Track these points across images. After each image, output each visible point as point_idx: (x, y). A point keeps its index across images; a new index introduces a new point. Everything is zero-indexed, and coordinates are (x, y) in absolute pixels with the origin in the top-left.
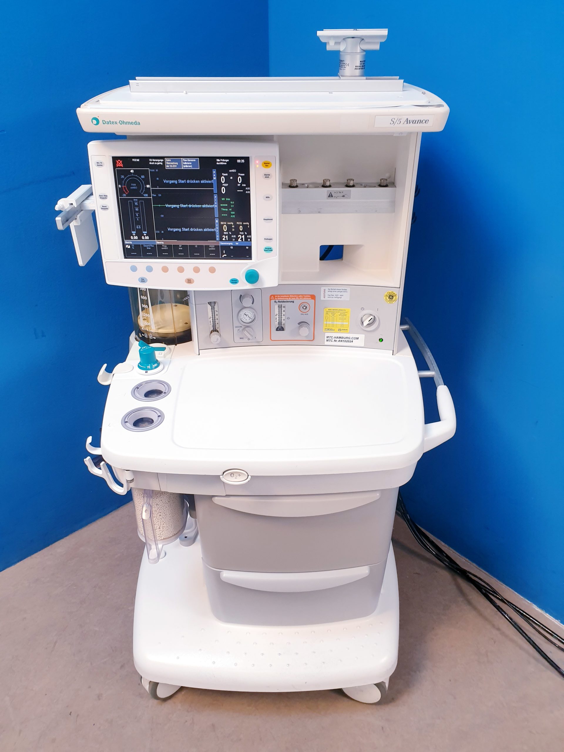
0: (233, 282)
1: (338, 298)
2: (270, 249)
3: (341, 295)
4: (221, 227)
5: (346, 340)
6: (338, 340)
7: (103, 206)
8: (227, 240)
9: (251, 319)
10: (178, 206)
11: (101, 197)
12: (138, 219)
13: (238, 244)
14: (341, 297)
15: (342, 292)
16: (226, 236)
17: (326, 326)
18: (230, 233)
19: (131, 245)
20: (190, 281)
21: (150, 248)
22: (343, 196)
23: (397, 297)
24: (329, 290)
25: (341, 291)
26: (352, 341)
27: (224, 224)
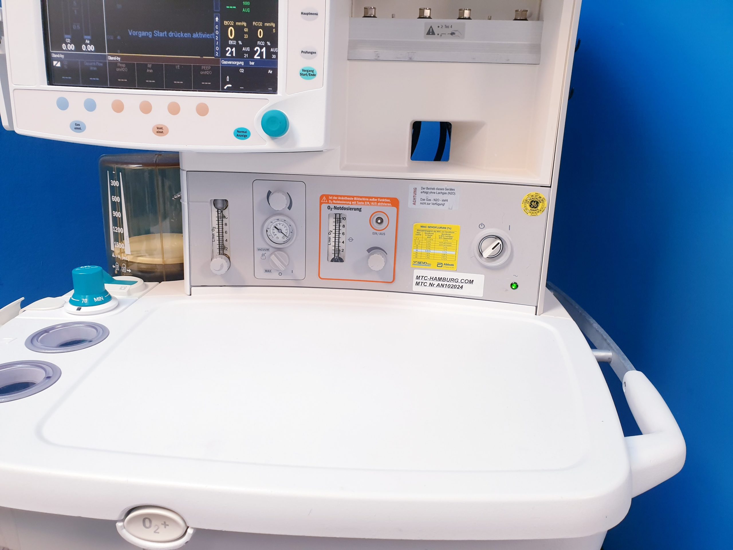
0: (239, 134)
1: (439, 205)
2: (311, 73)
3: (444, 201)
4: (224, 30)
5: (451, 284)
6: (436, 283)
8: (234, 55)
9: (285, 238)
12: (75, 11)
13: (253, 63)
14: (443, 203)
15: (446, 193)
16: (232, 49)
17: (416, 257)
18: (240, 43)
19: (61, 61)
20: (161, 130)
21: (95, 68)
22: (452, 34)
23: (546, 203)
24: (423, 190)
25: (444, 191)
26: (462, 287)
27: (229, 25)
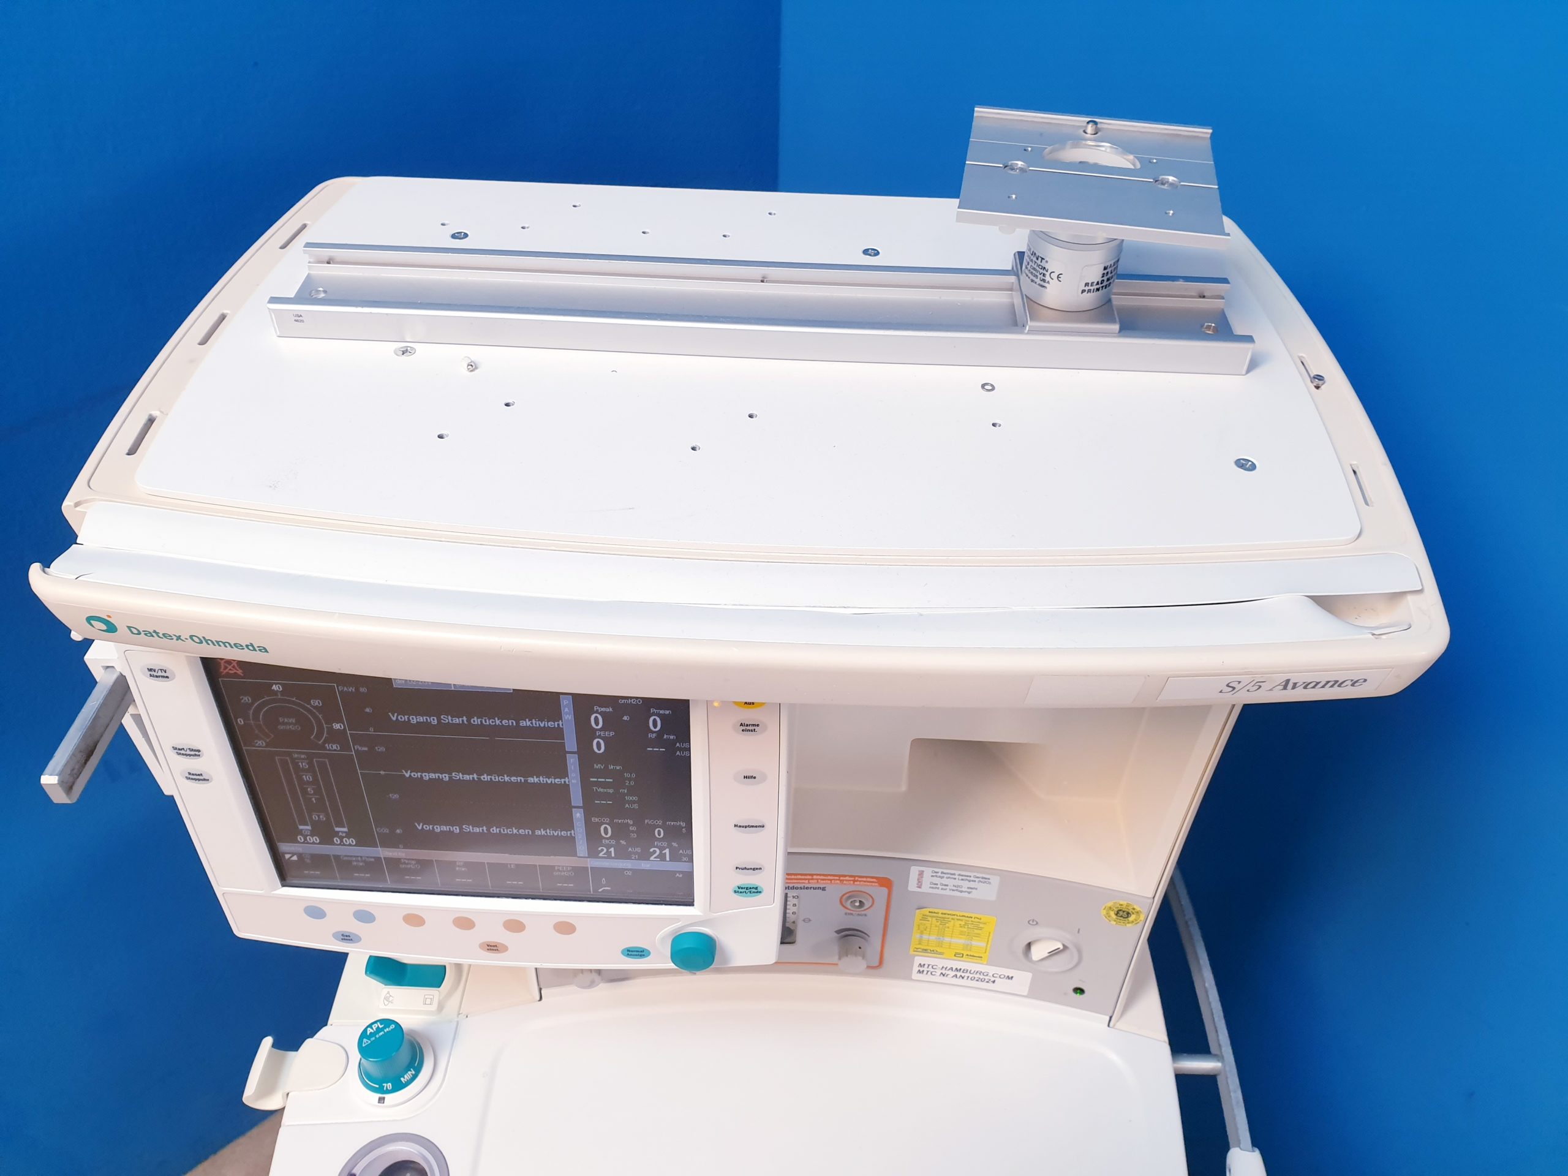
0: (631, 953)
1: (961, 892)
2: (753, 891)
3: (971, 888)
4: (592, 827)
5: (976, 976)
6: (952, 973)
7: (190, 774)
8: (613, 855)
10: (446, 777)
11: (179, 751)
12: (313, 799)
13: (648, 866)
14: (969, 890)
15: (974, 881)
16: (609, 847)
17: (919, 944)
18: (623, 842)
19: (300, 856)
20: (494, 948)
21: (361, 864)
23: (1141, 916)
24: (934, 874)
25: (972, 879)
26: (994, 982)
27: (602, 822)
